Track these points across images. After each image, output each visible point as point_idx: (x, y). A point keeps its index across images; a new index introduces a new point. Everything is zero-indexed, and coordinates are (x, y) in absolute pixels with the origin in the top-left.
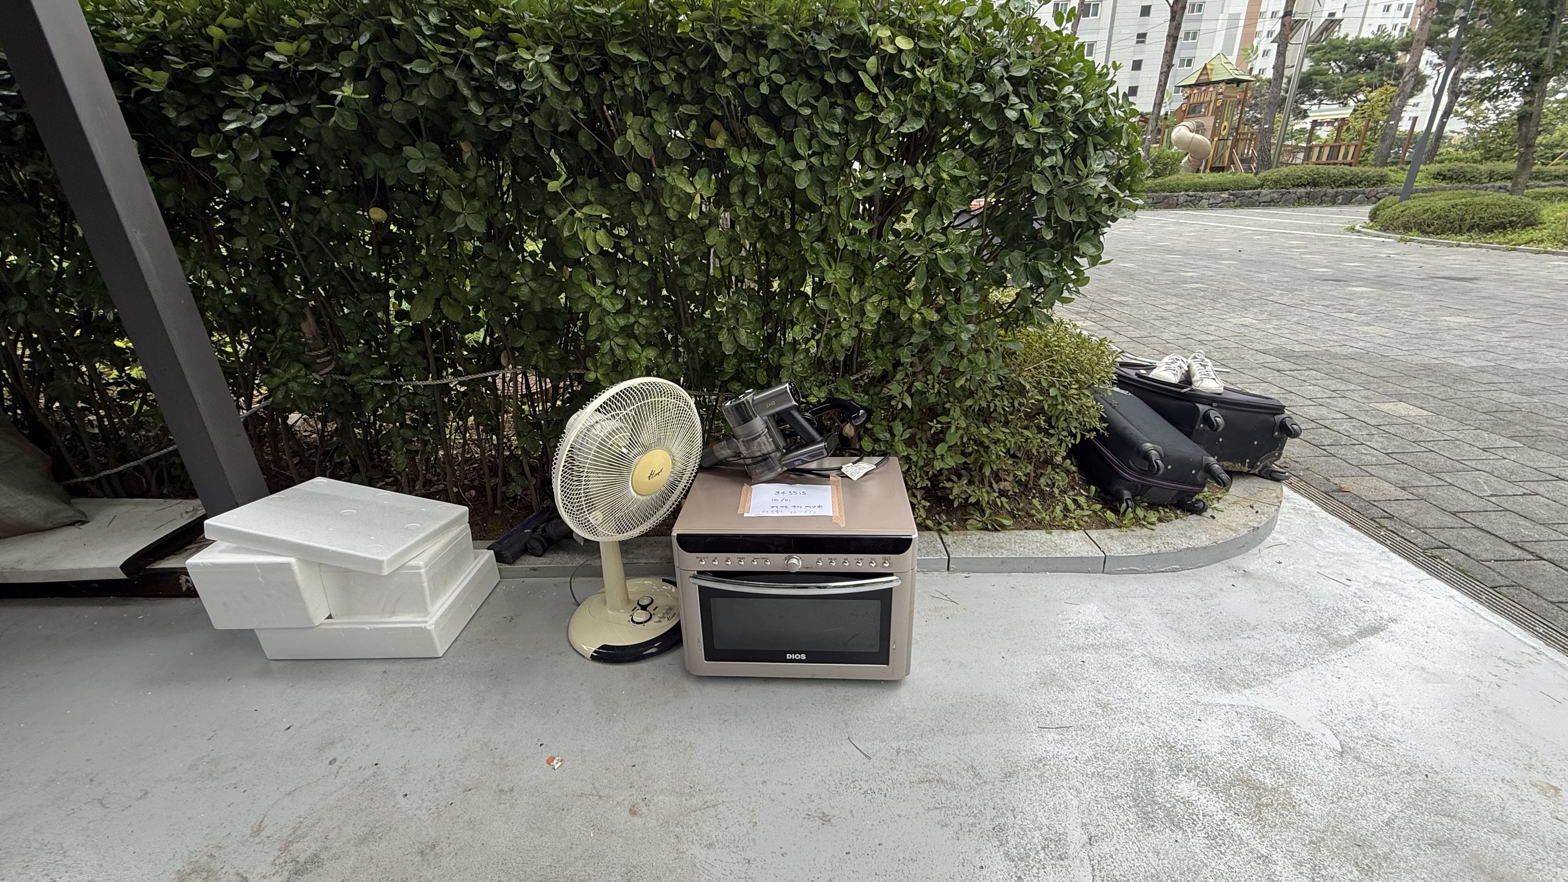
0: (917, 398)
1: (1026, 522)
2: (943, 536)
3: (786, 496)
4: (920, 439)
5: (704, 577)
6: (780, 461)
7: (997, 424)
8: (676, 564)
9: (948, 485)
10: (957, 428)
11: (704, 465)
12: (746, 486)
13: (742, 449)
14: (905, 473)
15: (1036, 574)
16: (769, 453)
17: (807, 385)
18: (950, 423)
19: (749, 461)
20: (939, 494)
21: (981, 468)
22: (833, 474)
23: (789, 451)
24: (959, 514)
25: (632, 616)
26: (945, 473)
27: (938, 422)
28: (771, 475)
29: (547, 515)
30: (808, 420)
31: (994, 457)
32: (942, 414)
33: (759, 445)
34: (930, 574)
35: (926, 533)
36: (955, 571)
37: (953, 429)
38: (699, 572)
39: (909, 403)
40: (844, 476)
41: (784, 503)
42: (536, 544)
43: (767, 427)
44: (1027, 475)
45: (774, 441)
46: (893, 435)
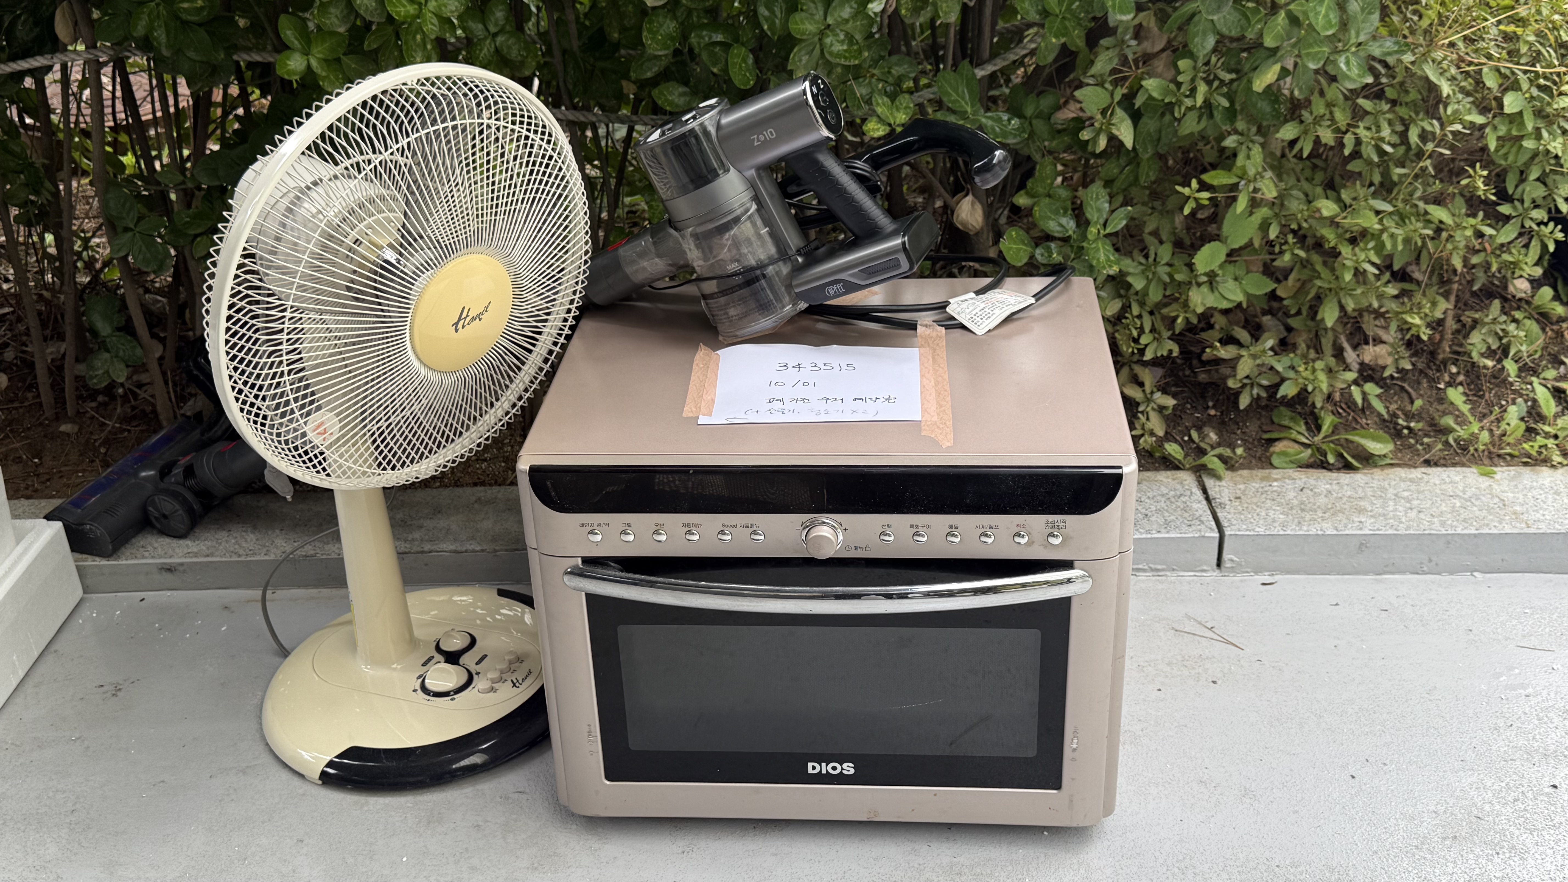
0: (1150, 124)
1: (1429, 447)
2: (1209, 482)
3: (806, 374)
4: (1155, 233)
5: (600, 571)
6: (789, 287)
7: (1362, 192)
8: (531, 541)
9: (1226, 352)
10: (1254, 203)
11: (598, 300)
12: (702, 353)
13: (694, 255)
14: (1113, 323)
15: (1447, 578)
16: (762, 266)
17: (860, 91)
18: (1234, 187)
19: (710, 287)
20: (1203, 377)
21: (1313, 311)
22: (925, 319)
23: (812, 258)
24: (1252, 428)
25: (422, 678)
26: (1220, 321)
27: (1204, 186)
28: (766, 323)
29: (196, 435)
30: (860, 179)
31: (1348, 277)
32: (1214, 167)
33: (736, 244)
34: (1172, 577)
35: (1165, 477)
36: (1236, 569)
37: (1242, 204)
38: (586, 561)
39: (1126, 134)
40: (953, 325)
41: (800, 392)
42: (168, 505)
43: (757, 198)
44: (1437, 325)
45: (775, 236)
46: (1082, 222)
